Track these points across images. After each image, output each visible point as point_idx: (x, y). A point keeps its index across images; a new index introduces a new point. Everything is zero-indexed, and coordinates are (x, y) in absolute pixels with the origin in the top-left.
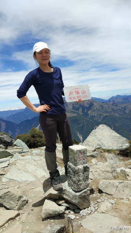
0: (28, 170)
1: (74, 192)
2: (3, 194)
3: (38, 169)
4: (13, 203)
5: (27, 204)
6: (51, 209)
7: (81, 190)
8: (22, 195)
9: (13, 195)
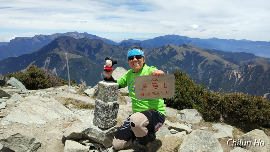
0: (36, 112)
1: (100, 130)
2: (10, 136)
3: (49, 110)
4: (24, 146)
5: (40, 147)
6: (75, 148)
7: (108, 127)
8: (34, 138)
9: (24, 137)
